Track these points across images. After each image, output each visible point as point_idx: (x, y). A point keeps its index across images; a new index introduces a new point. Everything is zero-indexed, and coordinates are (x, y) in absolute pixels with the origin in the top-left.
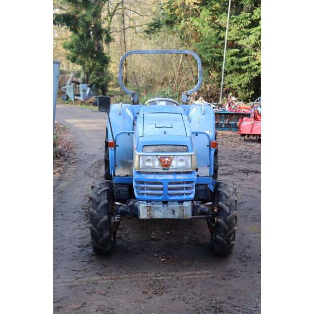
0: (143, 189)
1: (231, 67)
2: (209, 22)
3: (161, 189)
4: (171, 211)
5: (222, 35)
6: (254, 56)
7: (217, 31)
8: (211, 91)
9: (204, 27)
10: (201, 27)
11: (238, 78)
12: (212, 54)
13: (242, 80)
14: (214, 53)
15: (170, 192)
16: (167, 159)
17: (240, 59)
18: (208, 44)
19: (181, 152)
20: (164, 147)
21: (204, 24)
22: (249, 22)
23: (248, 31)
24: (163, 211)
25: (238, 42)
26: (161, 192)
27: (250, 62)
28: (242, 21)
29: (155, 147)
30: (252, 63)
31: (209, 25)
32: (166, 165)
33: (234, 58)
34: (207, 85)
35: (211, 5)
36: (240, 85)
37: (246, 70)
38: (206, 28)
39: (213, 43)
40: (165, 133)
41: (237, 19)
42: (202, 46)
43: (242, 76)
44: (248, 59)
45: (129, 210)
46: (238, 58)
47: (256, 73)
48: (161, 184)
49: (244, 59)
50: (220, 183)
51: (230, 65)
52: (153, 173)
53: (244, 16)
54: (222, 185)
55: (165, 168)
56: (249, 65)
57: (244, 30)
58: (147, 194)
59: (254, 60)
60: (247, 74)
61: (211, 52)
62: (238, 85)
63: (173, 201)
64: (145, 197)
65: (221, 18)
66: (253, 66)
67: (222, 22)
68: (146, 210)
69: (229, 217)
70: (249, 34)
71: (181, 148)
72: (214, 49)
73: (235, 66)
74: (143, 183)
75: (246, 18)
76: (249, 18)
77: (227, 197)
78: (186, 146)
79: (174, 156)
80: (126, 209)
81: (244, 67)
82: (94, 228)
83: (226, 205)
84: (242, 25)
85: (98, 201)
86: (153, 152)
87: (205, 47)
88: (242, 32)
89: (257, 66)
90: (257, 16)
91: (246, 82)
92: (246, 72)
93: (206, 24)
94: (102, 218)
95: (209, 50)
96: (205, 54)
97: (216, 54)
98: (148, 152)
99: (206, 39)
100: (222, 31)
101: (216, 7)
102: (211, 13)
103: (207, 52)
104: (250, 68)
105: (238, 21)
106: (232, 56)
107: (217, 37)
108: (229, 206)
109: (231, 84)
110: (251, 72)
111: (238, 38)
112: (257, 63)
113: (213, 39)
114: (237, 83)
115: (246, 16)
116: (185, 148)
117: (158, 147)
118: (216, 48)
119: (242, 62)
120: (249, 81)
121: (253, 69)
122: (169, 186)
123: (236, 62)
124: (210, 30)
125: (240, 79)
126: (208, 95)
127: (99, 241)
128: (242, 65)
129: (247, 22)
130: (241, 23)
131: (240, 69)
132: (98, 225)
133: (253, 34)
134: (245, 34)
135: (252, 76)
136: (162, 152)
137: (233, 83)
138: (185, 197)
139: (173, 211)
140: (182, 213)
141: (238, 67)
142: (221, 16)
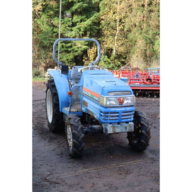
0: (108, 117)
1: (62, 49)
2: (47, 22)
3: (118, 116)
4: (125, 128)
5: (55, 30)
6: (75, 43)
7: (52, 28)
8: (50, 63)
9: (43, 25)
10: (42, 25)
11: (67, 55)
12: (50, 41)
13: (69, 57)
14: (51, 41)
15: (123, 117)
16: (122, 99)
17: (67, 45)
18: (47, 35)
19: (128, 95)
20: (119, 92)
21: (44, 23)
22: (71, 23)
23: (71, 28)
24: (120, 128)
25: (65, 34)
26: (118, 118)
27: (73, 47)
28: (67, 23)
29: (114, 92)
30: (74, 47)
31: (47, 23)
32: (121, 103)
33: (63, 44)
34: (47, 60)
35: (48, 12)
36: (68, 60)
37: (71, 51)
38: (45, 25)
39: (50, 34)
40: (115, 84)
41: (64, 21)
42: (43, 36)
43: (69, 54)
44: (71, 45)
45: (90, 130)
46: (66, 44)
47: (76, 53)
48: (118, 113)
49: (69, 45)
50: (138, 112)
51: (61, 48)
52: (114, 107)
53: (68, 20)
54: (139, 112)
55: (121, 104)
56: (73, 48)
57: (68, 28)
58: (109, 120)
59: (75, 45)
60: (71, 53)
61: (49, 40)
62: (67, 60)
63: (123, 122)
64: (109, 121)
65: (54, 20)
66: (75, 49)
67: (55, 23)
68: (112, 128)
69: (148, 129)
70: (72, 30)
71: (128, 92)
72: (51, 38)
73: (64, 49)
74: (108, 113)
75: (69, 21)
76: (71, 21)
77: (145, 119)
78: (130, 91)
79: (125, 97)
80: (88, 130)
81: (69, 49)
82: (77, 142)
83: (145, 123)
84: (67, 25)
85: (77, 126)
86: (114, 96)
87: (45, 37)
88: (67, 29)
89: (77, 49)
90: (75, 20)
91: (72, 58)
92: (71, 52)
93: (45, 23)
94: (81, 136)
95: (48, 39)
96: (45, 41)
97: (52, 41)
98: (111, 96)
99: (45, 32)
100: (55, 28)
101: (51, 14)
102: (48, 17)
103: (46, 40)
104: (73, 50)
105: (65, 22)
106: (62, 43)
107: (52, 31)
108: (147, 123)
109: (62, 59)
110: (74, 52)
111: (64, 32)
112: (77, 47)
113: (50, 32)
114: (66, 59)
115: (69, 20)
116: (130, 92)
117: (116, 93)
118: (52, 38)
119: (68, 47)
120: (73, 58)
121: (75, 51)
122: (122, 114)
123: (65, 46)
124: (48, 27)
125: (67, 56)
126: (48, 66)
127: (79, 149)
128: (68, 48)
129: (70, 23)
130: (66, 23)
131: (67, 50)
132: (79, 140)
133: (74, 31)
134: (68, 30)
135: (74, 55)
136: (119, 95)
137: (63, 58)
138: (129, 120)
139: (126, 128)
140: (131, 129)
141: (66, 49)
142: (54, 19)
